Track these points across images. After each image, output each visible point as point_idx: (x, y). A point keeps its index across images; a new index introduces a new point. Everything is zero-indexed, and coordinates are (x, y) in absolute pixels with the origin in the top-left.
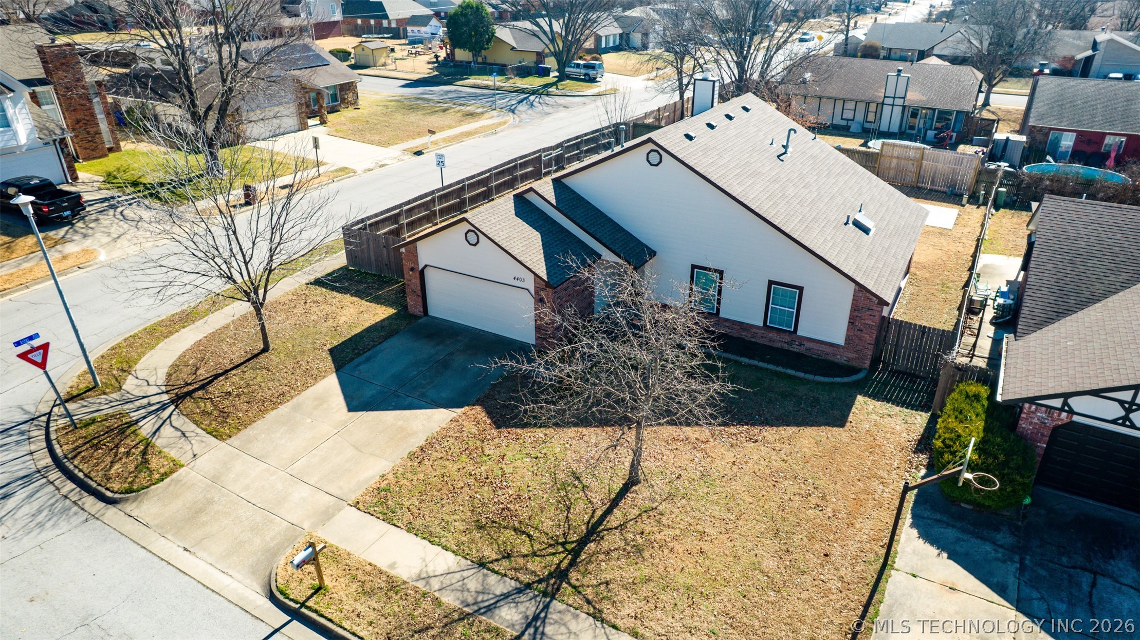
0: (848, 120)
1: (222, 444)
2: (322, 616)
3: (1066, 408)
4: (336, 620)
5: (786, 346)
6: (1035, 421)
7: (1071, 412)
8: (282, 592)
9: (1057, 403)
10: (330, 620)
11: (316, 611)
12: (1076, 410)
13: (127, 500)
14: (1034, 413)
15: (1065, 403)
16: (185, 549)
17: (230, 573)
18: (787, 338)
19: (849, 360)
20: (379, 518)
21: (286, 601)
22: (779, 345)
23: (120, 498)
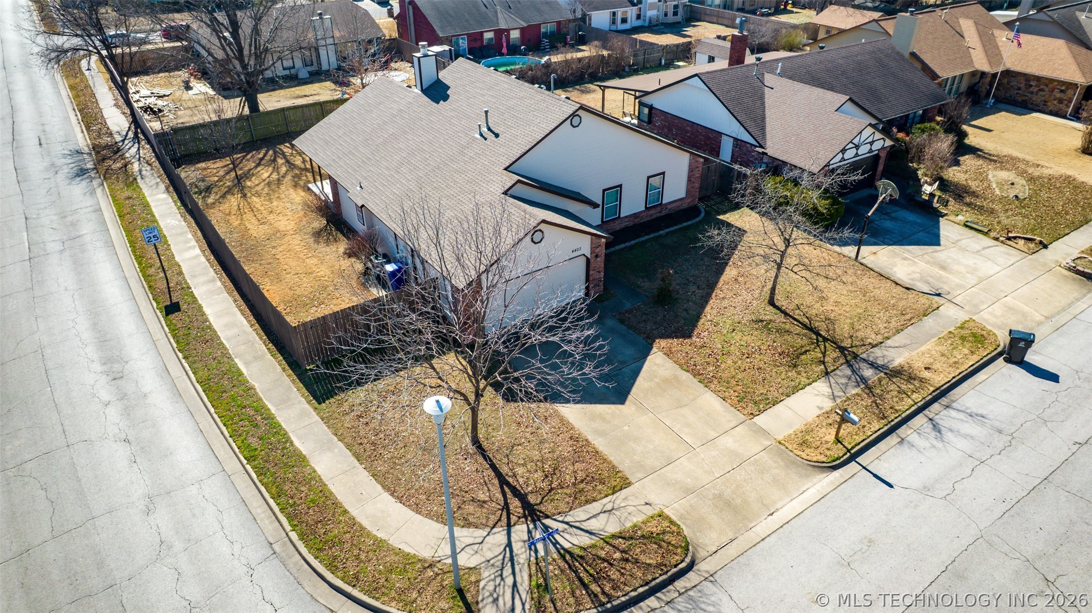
0: (289, 69)
2: (859, 443)
4: (864, 437)
5: (659, 215)
8: (834, 461)
10: (864, 440)
11: (856, 445)
16: (772, 514)
17: (805, 489)
18: (659, 209)
19: (689, 203)
20: (771, 407)
21: (842, 459)
22: (654, 217)
23: (692, 557)
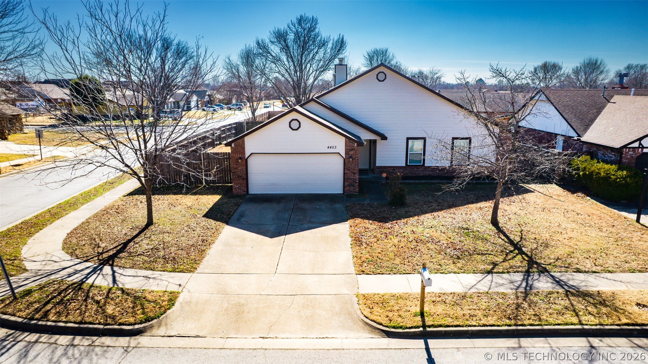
1: (194, 275)
2: (448, 326)
3: (641, 146)
6: (629, 157)
7: (643, 147)
9: (636, 145)
10: (458, 326)
11: (440, 326)
12: (645, 146)
13: (152, 327)
14: (628, 153)
15: (640, 144)
16: (265, 338)
20: (390, 274)
21: (407, 330)
23: (144, 327)
